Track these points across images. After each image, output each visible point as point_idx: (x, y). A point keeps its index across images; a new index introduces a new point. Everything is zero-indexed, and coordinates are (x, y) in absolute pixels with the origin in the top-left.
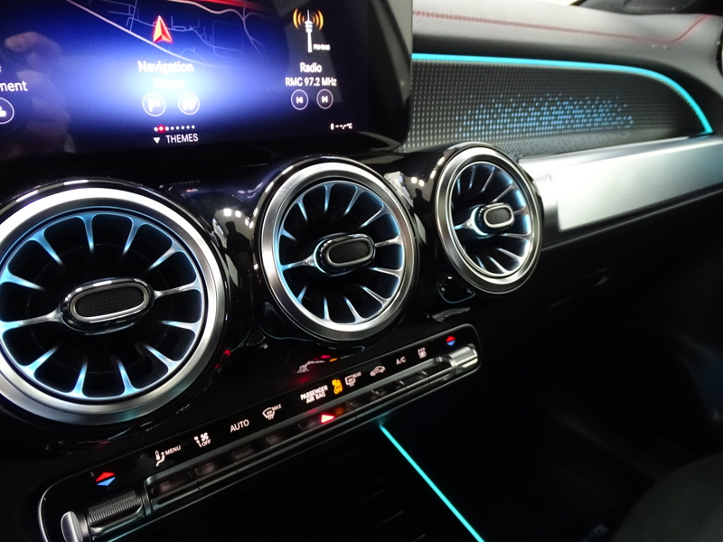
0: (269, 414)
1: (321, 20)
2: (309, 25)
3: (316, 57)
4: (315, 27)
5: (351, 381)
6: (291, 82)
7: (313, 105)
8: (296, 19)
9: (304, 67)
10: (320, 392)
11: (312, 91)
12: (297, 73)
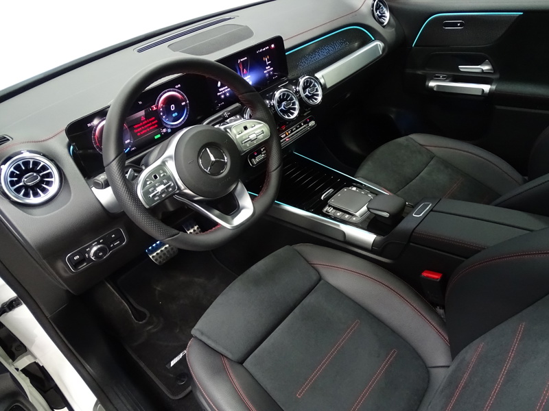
2: (266, 59)
3: (269, 65)
4: (268, 59)
5: (289, 132)
6: (265, 72)
8: (264, 59)
10: (284, 135)
11: (269, 72)
12: (266, 69)
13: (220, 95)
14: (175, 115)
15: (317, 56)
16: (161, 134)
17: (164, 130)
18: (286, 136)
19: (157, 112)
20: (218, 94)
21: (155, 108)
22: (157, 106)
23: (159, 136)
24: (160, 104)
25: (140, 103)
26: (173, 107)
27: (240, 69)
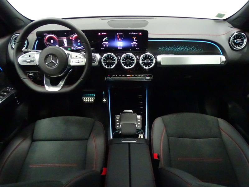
0: (123, 76)
1: (136, 38)
2: (134, 38)
3: (135, 41)
4: (135, 38)
5: (133, 76)
6: (132, 44)
7: (134, 46)
8: (133, 38)
9: (134, 42)
10: (129, 76)
11: (134, 45)
12: (133, 43)
13: (103, 45)
14: (79, 44)
15: (174, 49)
16: (71, 49)
17: (73, 48)
18: (130, 76)
19: (71, 40)
20: (102, 44)
21: (71, 38)
22: (72, 38)
23: (70, 49)
24: (74, 37)
25: (65, 34)
26: (79, 41)
27: (117, 38)
